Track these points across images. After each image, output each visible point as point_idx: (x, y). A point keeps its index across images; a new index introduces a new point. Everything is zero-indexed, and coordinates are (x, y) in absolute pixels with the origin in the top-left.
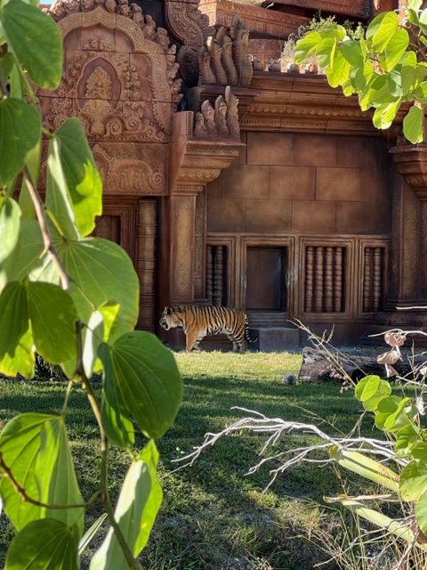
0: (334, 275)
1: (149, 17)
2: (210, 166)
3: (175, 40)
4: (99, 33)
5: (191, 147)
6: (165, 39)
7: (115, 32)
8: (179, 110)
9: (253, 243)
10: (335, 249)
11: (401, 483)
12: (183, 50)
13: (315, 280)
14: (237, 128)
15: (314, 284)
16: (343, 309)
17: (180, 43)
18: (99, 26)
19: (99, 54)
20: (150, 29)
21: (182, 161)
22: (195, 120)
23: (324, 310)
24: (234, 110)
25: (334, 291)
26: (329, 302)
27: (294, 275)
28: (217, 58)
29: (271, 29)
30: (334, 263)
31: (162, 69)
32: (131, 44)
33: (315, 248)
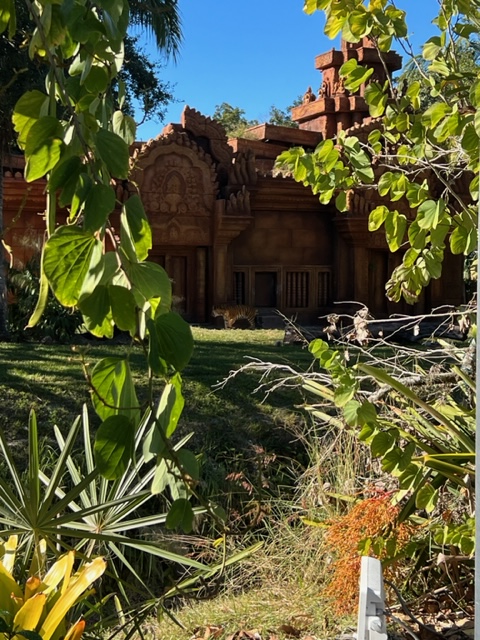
0: (302, 288)
1: (201, 148)
2: (235, 230)
3: (215, 160)
4: (174, 157)
5: (224, 219)
6: (210, 160)
7: (183, 156)
8: (218, 199)
9: (258, 271)
10: (302, 273)
11: (335, 397)
12: (219, 165)
13: (292, 290)
14: (249, 208)
15: (292, 293)
16: (307, 306)
17: (218, 162)
18: (173, 153)
19: (174, 169)
20: (201, 154)
21: (220, 227)
22: (227, 204)
23: (297, 306)
24: (248, 198)
25: (302, 296)
26: (299, 302)
27: (280, 288)
28: (238, 170)
29: (267, 154)
30: (302, 280)
31: (208, 176)
32: (191, 163)
33: (292, 273)
